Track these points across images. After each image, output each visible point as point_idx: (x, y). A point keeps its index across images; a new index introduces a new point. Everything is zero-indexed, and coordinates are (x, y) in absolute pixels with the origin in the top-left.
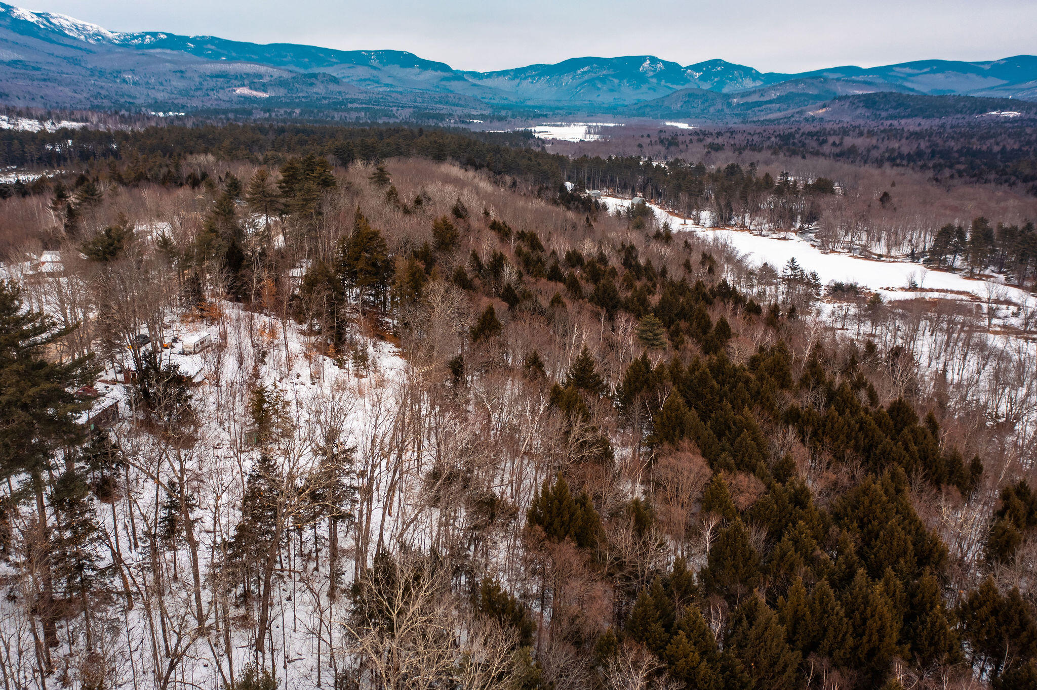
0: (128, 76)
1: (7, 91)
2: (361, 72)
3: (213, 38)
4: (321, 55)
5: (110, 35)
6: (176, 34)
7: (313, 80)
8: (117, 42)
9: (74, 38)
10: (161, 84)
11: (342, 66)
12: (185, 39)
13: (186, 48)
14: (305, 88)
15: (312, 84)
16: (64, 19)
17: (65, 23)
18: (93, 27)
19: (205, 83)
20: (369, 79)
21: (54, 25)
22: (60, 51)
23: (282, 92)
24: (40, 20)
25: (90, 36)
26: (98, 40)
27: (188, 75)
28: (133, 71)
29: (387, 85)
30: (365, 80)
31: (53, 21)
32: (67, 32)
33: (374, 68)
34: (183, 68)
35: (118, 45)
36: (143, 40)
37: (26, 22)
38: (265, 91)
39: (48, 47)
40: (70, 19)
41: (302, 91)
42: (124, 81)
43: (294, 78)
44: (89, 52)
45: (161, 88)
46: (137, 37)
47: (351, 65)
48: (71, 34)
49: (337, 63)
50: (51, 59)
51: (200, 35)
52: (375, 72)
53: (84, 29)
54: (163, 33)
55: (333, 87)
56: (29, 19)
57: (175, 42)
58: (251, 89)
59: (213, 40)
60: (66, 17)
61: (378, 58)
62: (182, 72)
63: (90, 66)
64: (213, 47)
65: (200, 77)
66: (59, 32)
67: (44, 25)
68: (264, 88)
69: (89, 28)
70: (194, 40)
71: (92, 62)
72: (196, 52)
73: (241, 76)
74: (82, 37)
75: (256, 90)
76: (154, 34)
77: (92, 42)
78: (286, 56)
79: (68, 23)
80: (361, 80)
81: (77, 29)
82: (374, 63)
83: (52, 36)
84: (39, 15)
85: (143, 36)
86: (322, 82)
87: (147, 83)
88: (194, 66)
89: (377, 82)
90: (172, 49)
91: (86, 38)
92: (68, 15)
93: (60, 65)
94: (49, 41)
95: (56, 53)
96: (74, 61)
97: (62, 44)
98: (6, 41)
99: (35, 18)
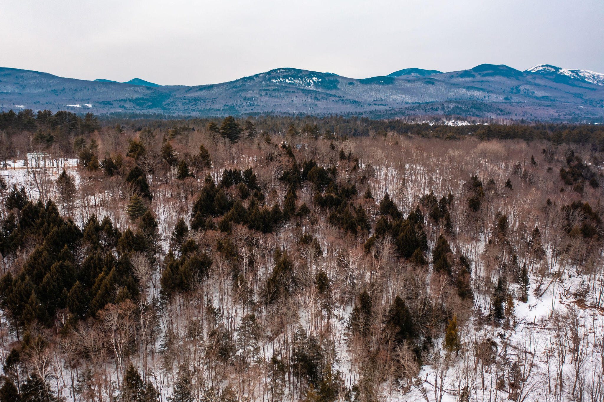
9: (590, 83)
16: (587, 73)
17: (586, 75)
21: (580, 76)
24: (573, 74)
25: (600, 81)
31: (580, 74)
32: (586, 80)
37: (564, 76)
40: (591, 72)
48: (589, 81)
50: (564, 95)
53: (598, 77)
56: (566, 74)
60: (589, 71)
63: (587, 98)
66: (582, 80)
67: (574, 77)
69: (601, 77)
71: (591, 96)
74: (595, 82)
77: (600, 84)
79: (589, 75)
81: (594, 77)
83: (576, 83)
84: (572, 72)
91: (597, 82)
92: (591, 70)
93: (568, 98)
94: (573, 85)
95: (572, 91)
96: (579, 96)
97: (579, 87)
98: (546, 86)
99: (570, 73)
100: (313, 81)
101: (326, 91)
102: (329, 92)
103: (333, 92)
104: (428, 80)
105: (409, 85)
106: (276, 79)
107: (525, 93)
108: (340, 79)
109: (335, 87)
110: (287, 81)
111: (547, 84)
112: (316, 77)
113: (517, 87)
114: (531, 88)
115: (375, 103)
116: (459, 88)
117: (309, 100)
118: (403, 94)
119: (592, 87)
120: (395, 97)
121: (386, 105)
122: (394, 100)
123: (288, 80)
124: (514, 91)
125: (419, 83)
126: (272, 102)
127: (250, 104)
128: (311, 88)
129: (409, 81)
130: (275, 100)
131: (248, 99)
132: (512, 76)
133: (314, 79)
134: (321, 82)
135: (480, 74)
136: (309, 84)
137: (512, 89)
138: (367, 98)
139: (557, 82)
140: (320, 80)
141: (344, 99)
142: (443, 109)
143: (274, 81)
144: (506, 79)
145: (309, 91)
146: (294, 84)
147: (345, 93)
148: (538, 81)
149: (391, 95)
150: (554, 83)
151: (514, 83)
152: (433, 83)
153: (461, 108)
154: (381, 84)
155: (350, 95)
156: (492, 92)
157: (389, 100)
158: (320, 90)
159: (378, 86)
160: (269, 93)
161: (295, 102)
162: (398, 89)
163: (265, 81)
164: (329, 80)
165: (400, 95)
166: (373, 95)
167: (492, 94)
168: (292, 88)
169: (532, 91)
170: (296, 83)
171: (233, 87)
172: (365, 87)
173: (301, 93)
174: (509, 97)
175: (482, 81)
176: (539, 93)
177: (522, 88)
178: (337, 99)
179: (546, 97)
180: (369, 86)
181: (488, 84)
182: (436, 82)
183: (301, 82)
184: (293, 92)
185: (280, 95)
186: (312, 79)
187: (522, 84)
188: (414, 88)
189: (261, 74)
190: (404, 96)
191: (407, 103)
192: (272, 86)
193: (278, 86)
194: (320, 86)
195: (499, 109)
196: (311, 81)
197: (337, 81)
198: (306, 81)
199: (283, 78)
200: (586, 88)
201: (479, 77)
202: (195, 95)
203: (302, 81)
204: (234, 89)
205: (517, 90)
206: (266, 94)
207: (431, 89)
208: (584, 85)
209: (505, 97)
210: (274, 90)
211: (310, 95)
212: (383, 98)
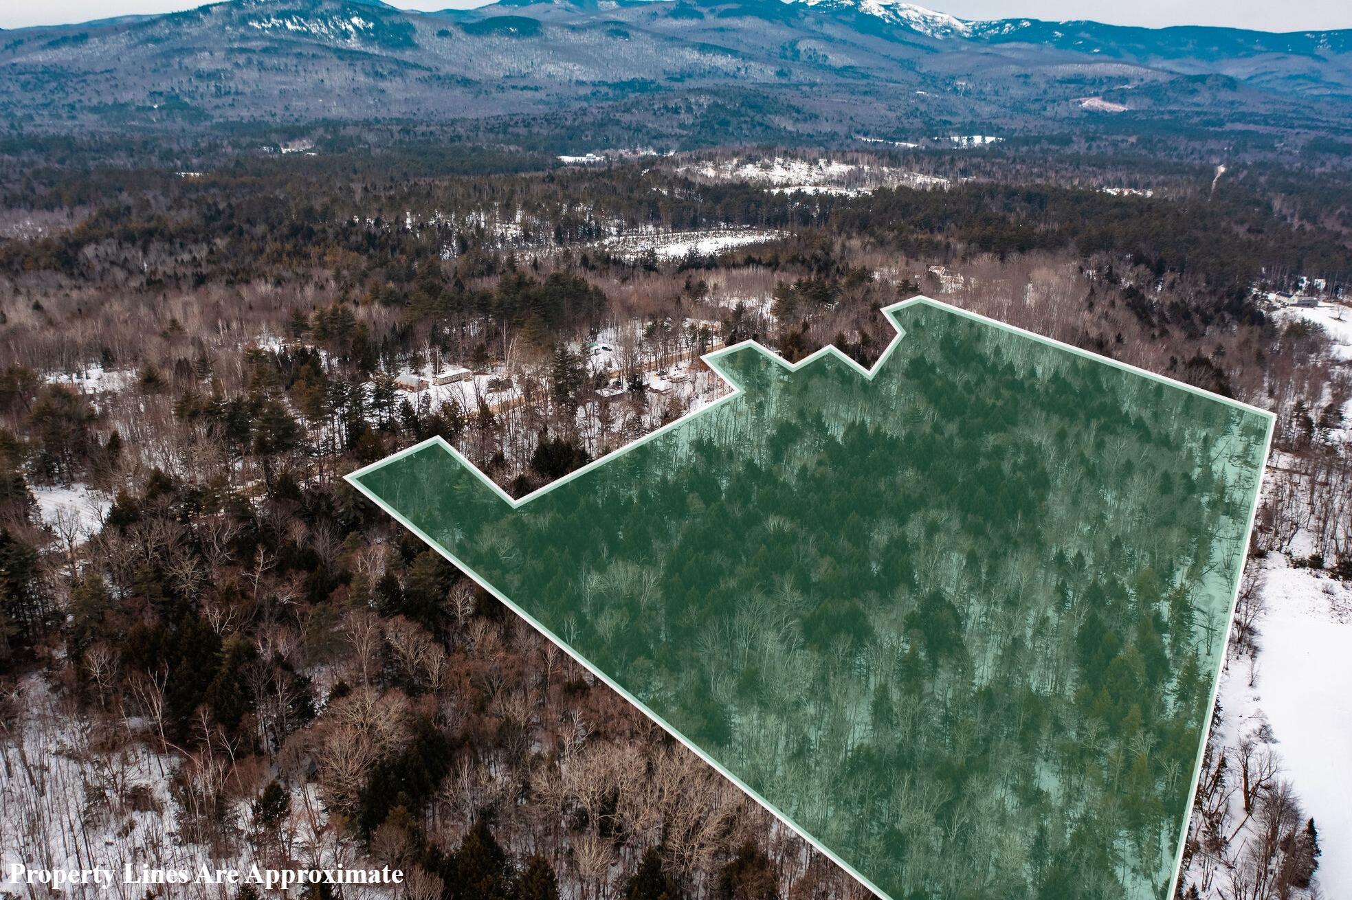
0: (961, 83)
1: (818, 112)
2: (1297, 64)
3: (1090, 23)
4: (1240, 41)
5: (961, 26)
6: (1043, 19)
7: (1198, 86)
8: (967, 35)
9: (919, 33)
10: (997, 93)
11: (1268, 56)
12: (1054, 26)
13: (1051, 39)
14: (1181, 98)
15: (1193, 92)
16: (914, 10)
17: (913, 15)
18: (944, 18)
19: (1050, 91)
20: (1304, 76)
21: (901, 18)
22: (899, 52)
23: (1145, 103)
24: (888, 13)
25: (938, 30)
26: (946, 34)
27: (1033, 80)
28: (969, 76)
29: (1329, 85)
30: (1298, 77)
31: (901, 13)
32: (913, 26)
33: (1319, 58)
34: (1029, 71)
35: (968, 39)
36: (1001, 30)
37: (872, 16)
38: (1123, 103)
39: (886, 47)
40: (920, 9)
41: (1176, 101)
42: (955, 90)
43: (1172, 82)
44: (931, 50)
45: (995, 98)
46: (994, 27)
47: (1282, 54)
48: (917, 29)
49: (1261, 52)
50: (884, 64)
51: (1074, 20)
52: (1317, 65)
53: (933, 21)
54: (1027, 20)
55: (1226, 95)
56: (876, 13)
57: (1038, 31)
58: (1104, 99)
59: (1090, 26)
60: (916, 8)
61: (1329, 42)
62: (1026, 76)
63: (924, 70)
64: (1087, 36)
65: (1048, 82)
66: (905, 26)
67: (890, 19)
68: (1122, 98)
69: (938, 19)
70: (1065, 28)
71: (930, 65)
72: (1062, 44)
73: (1101, 80)
74: (929, 31)
75: (1111, 101)
76: (1015, 22)
77: (938, 36)
78: (1185, 44)
79: (917, 15)
80: (1291, 77)
81: (925, 21)
82: (1321, 50)
83: (895, 33)
84: (887, 7)
85: (1001, 25)
86: (1210, 88)
87: (981, 92)
88: (1043, 68)
89: (1316, 80)
90: (1030, 42)
91: (933, 32)
92: (919, 5)
93: (891, 71)
94: (891, 38)
95: (893, 55)
96: (908, 65)
97: (903, 42)
98: (844, 42)
99: (883, 11)
100: (355, 27)
101: (390, 53)
102: (397, 55)
103: (408, 55)
104: (612, 27)
105: (573, 38)
106: (260, 21)
107: (810, 57)
108: (416, 23)
109: (409, 44)
110: (289, 24)
111: (844, 37)
112: (358, 16)
113: (793, 43)
114: (820, 47)
115: (510, 83)
116: (684, 47)
117: (362, 78)
118: (568, 61)
119: (926, 43)
120: (551, 68)
121: (536, 89)
122: (549, 76)
123: (292, 23)
124: (789, 54)
125: (596, 33)
126: (274, 83)
127: (218, 89)
128: (353, 44)
129: (573, 29)
130: (278, 79)
131: (209, 75)
132: (777, 18)
133: (355, 20)
134: (375, 30)
135: (712, 11)
136: (345, 35)
137: (783, 48)
138: (488, 71)
139: (862, 32)
140: (371, 25)
141: (441, 74)
142: (689, 109)
143: (256, 25)
144: (766, 23)
145: (352, 53)
146: (308, 34)
147: (437, 57)
148: (829, 30)
149: (542, 63)
150: (859, 35)
151: (783, 34)
152: (626, 35)
153: (723, 107)
154: (512, 35)
155: (449, 62)
156: (751, 58)
157: (540, 76)
158: (374, 50)
159: (507, 41)
160: (255, 58)
161: (327, 82)
162: (554, 49)
163: (231, 24)
164: (392, 24)
165: (562, 64)
166: (500, 64)
167: (752, 64)
168: (306, 44)
169: (822, 53)
170: (314, 30)
171: (148, 40)
172: (479, 43)
173: (336, 61)
174: (786, 70)
175: (722, 29)
176: (837, 59)
177: (802, 46)
178: (426, 74)
179: (851, 67)
180: (487, 40)
181: (734, 35)
182: (632, 33)
183: (324, 30)
184: (314, 56)
185: (286, 65)
186: (350, 23)
187: (802, 38)
188: (587, 47)
189: (215, 5)
190: (570, 65)
191: (580, 83)
192: (256, 39)
193: (271, 40)
194: (373, 39)
195: (793, 107)
196: (350, 28)
197: (411, 28)
198: (335, 25)
199: (277, 17)
200: (913, 45)
201: (712, 17)
202: (42, 58)
203: (328, 27)
204: (151, 45)
205: (793, 50)
206: (249, 62)
207: (623, 47)
208: (910, 38)
209: (778, 69)
210: (266, 50)
211: (359, 63)
212: (524, 71)
